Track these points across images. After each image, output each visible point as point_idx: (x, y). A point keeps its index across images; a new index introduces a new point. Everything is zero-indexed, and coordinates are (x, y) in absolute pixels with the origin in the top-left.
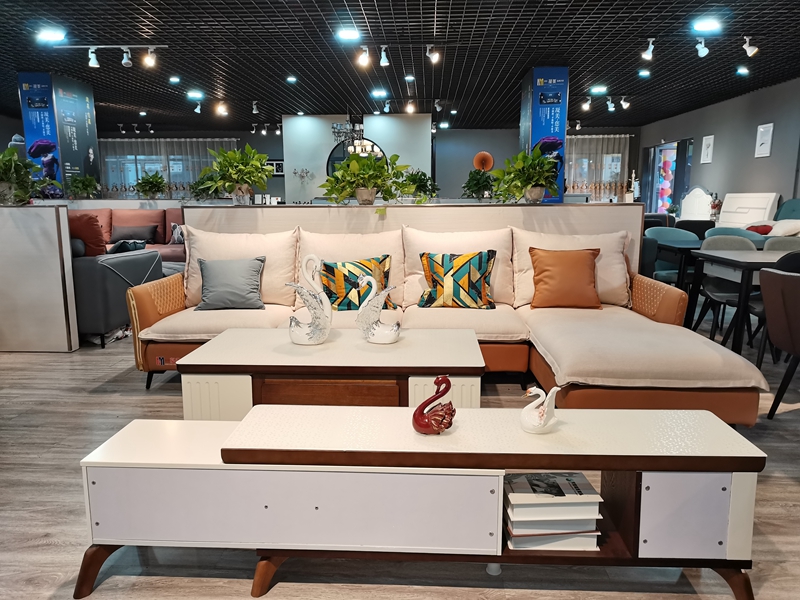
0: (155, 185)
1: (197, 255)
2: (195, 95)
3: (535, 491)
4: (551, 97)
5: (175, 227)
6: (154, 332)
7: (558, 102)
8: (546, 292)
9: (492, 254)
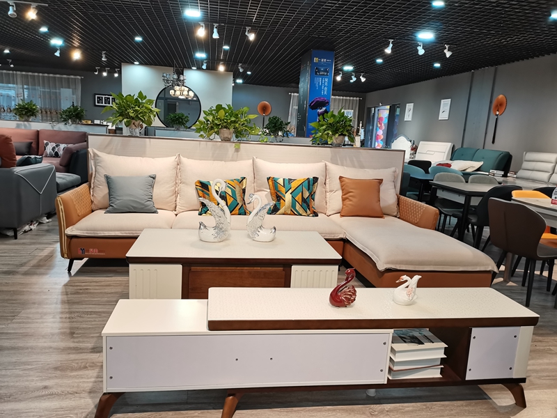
0: (30, 111)
1: (103, 172)
2: (57, 42)
3: (405, 342)
4: (322, 71)
5: (47, 144)
6: (78, 229)
7: (327, 75)
8: (350, 206)
9: (315, 179)
